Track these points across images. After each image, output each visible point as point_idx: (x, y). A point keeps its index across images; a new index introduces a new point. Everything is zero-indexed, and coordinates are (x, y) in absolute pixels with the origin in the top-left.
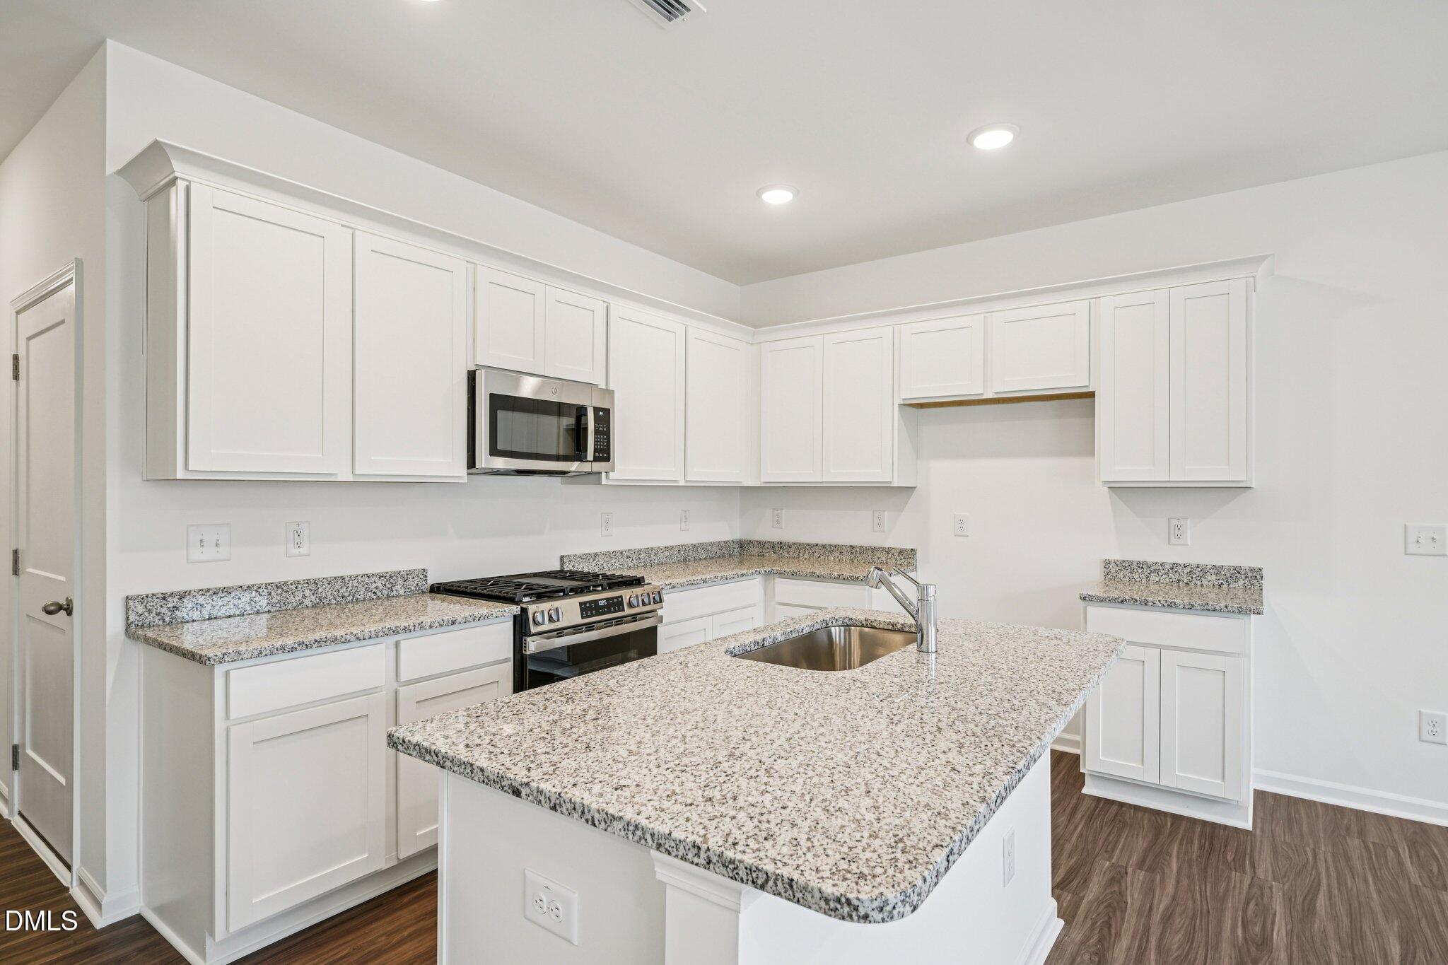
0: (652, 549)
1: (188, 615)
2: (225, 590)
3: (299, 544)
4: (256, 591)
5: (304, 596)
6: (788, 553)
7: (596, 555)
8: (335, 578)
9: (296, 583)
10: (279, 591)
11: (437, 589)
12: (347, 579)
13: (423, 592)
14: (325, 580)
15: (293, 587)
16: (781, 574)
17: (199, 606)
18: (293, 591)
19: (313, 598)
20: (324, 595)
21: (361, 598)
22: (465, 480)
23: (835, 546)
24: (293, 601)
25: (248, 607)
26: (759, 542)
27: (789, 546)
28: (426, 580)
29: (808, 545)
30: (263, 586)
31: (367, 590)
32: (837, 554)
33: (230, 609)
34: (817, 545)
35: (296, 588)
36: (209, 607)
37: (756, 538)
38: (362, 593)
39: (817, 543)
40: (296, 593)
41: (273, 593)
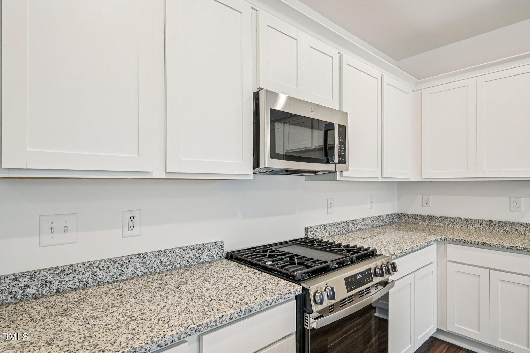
0: (355, 220)
1: (38, 291)
2: (71, 268)
3: (132, 228)
4: (97, 267)
5: (136, 268)
6: (436, 222)
7: (326, 226)
8: (159, 252)
9: (129, 257)
10: (116, 266)
11: (231, 256)
12: (168, 252)
13: (221, 259)
14: (151, 255)
15: (127, 261)
16: (453, 242)
17: (48, 283)
18: (127, 264)
19: (142, 269)
20: (151, 266)
21: (178, 266)
22: (251, 177)
23: (476, 220)
24: (127, 272)
25: (90, 280)
26: (413, 215)
27: (437, 218)
28: (223, 249)
29: (452, 218)
30: (103, 262)
31: (183, 259)
32: (477, 225)
33: (75, 283)
34: (460, 219)
35: (129, 262)
36: (57, 283)
37: (409, 212)
38: (179, 262)
39: (460, 217)
40: (129, 266)
41: (111, 267)
